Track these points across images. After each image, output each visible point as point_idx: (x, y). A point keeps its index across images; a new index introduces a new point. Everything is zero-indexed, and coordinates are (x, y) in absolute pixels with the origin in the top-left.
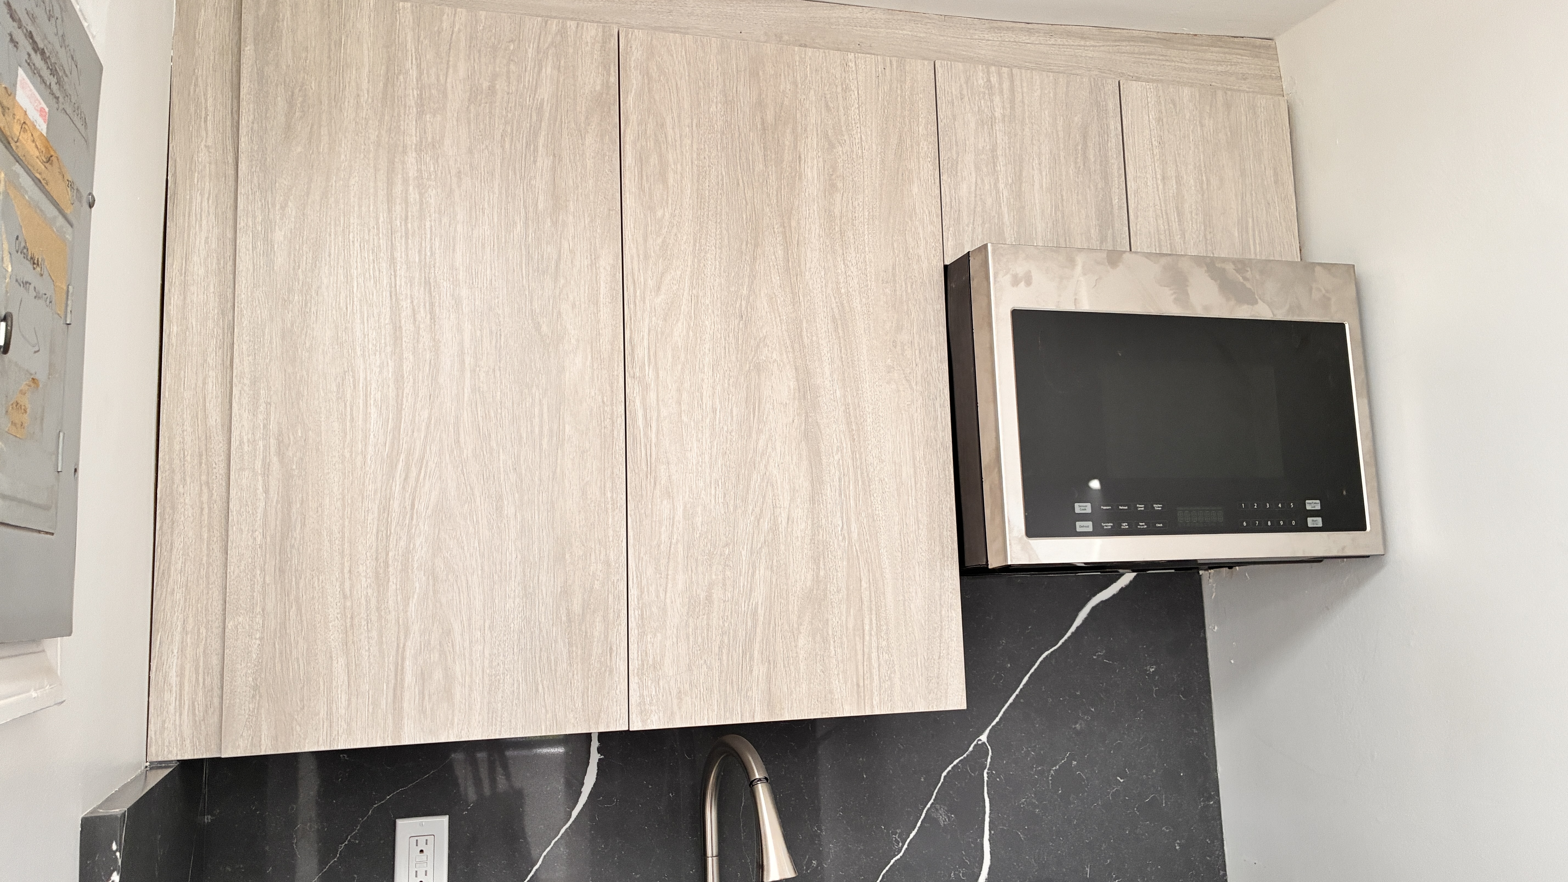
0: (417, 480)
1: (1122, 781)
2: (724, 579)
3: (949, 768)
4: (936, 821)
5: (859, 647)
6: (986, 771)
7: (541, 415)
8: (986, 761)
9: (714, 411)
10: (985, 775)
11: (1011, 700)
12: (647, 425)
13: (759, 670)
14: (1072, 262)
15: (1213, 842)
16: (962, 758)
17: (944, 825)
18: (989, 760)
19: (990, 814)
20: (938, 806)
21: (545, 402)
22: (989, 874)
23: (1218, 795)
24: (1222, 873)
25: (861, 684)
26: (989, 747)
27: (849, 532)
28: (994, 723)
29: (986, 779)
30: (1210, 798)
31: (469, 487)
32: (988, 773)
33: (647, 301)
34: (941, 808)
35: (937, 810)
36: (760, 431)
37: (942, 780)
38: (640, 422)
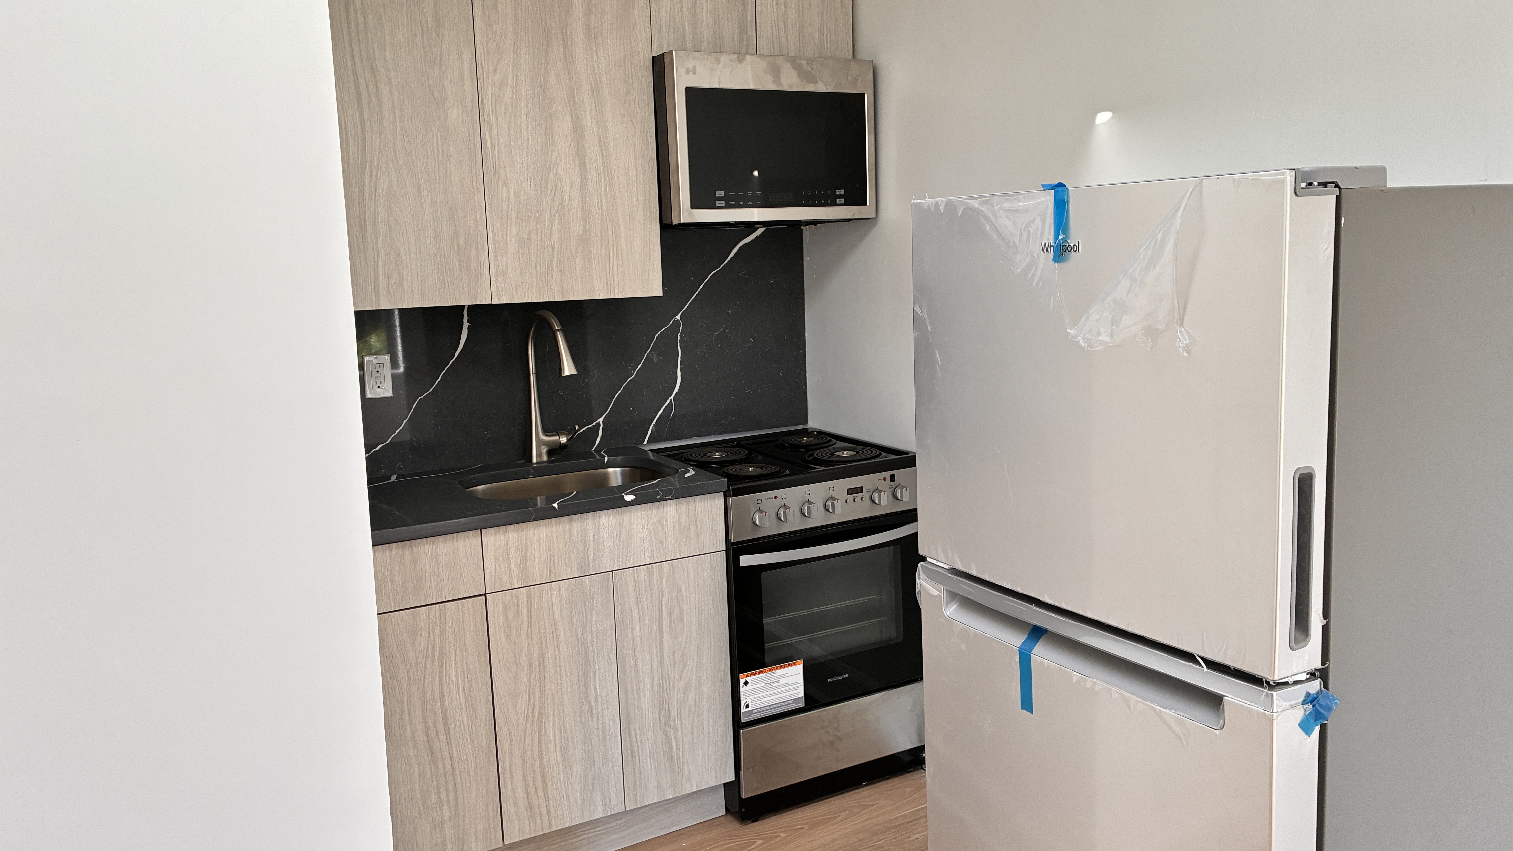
0: (377, 177)
1: (753, 340)
2: (536, 229)
3: (659, 333)
4: (652, 360)
5: (608, 264)
6: (679, 335)
7: (437, 142)
8: (679, 329)
9: (528, 139)
11: (693, 297)
12: (493, 147)
13: (557, 276)
14: (718, 61)
15: (801, 372)
16: (666, 327)
17: (656, 363)
18: (681, 329)
19: (681, 356)
20: (653, 352)
21: (439, 135)
22: (680, 386)
23: (805, 348)
25: (609, 283)
26: (681, 322)
27: (602, 205)
28: (684, 310)
29: (679, 338)
30: (800, 349)
31: (403, 180)
33: (490, 79)
35: (652, 354)
36: (553, 151)
37: (655, 339)
38: (489, 146)
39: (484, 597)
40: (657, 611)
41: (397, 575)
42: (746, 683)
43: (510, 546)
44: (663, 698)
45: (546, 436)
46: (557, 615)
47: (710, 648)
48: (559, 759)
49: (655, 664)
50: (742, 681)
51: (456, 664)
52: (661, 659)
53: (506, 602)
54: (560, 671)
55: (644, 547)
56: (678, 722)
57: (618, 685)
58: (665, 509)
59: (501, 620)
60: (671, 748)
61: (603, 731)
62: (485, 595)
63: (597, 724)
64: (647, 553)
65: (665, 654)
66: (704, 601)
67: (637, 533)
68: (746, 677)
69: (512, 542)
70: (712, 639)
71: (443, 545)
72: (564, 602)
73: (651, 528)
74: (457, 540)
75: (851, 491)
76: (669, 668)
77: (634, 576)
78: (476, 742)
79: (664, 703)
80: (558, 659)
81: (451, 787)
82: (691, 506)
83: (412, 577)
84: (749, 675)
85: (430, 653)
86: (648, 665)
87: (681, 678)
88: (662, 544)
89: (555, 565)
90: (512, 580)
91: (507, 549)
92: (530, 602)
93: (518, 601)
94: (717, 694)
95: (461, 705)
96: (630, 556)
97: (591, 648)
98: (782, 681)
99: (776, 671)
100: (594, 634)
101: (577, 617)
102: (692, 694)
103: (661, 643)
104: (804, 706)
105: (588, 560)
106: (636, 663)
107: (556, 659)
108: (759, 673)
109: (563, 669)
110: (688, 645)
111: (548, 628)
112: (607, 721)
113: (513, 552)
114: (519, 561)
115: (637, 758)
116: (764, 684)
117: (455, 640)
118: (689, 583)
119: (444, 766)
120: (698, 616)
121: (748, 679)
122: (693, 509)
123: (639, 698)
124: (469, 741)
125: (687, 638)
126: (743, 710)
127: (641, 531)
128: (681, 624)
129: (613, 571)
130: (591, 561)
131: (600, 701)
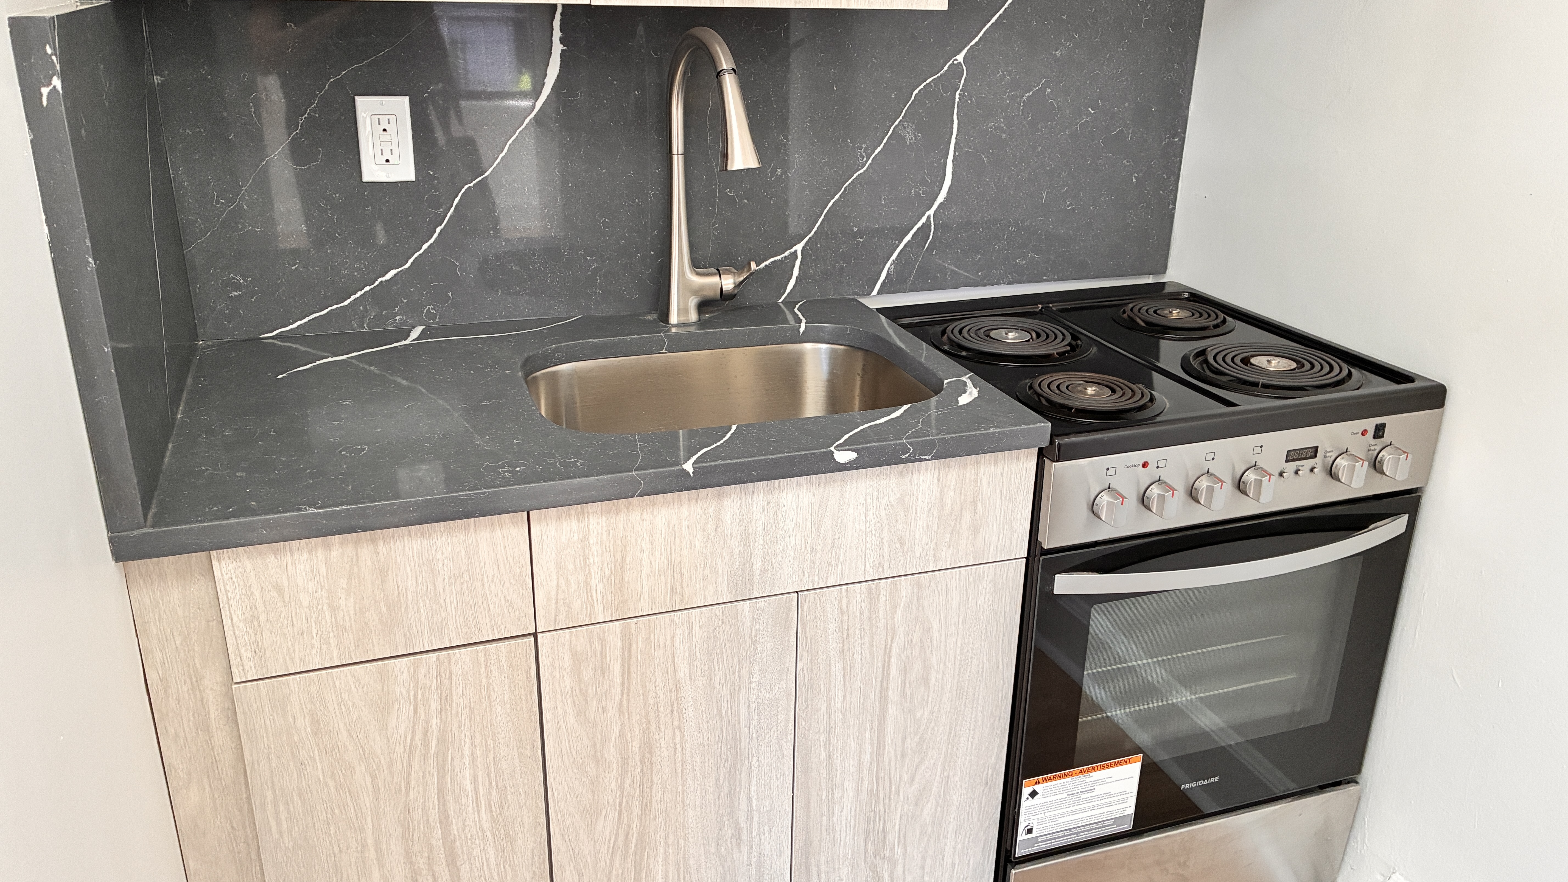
1: (1092, 112)
3: (921, 87)
4: (903, 138)
6: (958, 92)
8: (960, 82)
10: (957, 96)
11: (993, 20)
15: (1169, 178)
16: (936, 77)
17: (910, 143)
18: (963, 81)
19: (957, 135)
20: (906, 124)
22: (948, 193)
23: (1185, 132)
24: (1171, 206)
26: (964, 68)
28: (973, 43)
29: (957, 100)
30: (1176, 135)
32: (960, 94)
34: (909, 125)
35: (905, 128)
37: (913, 98)
39: (532, 639)
40: (879, 665)
41: (343, 597)
42: (1033, 794)
43: (591, 542)
44: (875, 812)
45: (698, 274)
46: (683, 671)
47: (974, 730)
49: (866, 758)
50: (1026, 791)
51: (473, 761)
52: (879, 748)
53: (579, 649)
54: (683, 771)
55: (866, 549)
56: (899, 851)
57: (793, 793)
58: (915, 477)
59: (568, 682)
62: (535, 635)
63: (749, 858)
64: (871, 560)
65: (888, 740)
66: (972, 649)
67: (853, 522)
68: (1036, 784)
69: (596, 533)
70: (980, 714)
71: (443, 539)
72: (698, 649)
73: (883, 514)
74: (475, 531)
75: (1293, 456)
76: (893, 764)
77: (840, 602)
79: (877, 820)
80: (679, 749)
82: (970, 472)
83: (376, 602)
84: (1041, 781)
85: (419, 743)
86: (854, 759)
87: (913, 780)
88: (902, 544)
89: (682, 580)
90: (592, 606)
91: (583, 549)
92: (627, 649)
93: (603, 646)
94: (976, 805)
95: (483, 832)
96: (837, 565)
97: (746, 730)
98: (1099, 790)
99: (1092, 774)
100: (753, 706)
101: (722, 675)
102: (929, 805)
103: (882, 721)
104: (1131, 828)
105: (751, 570)
106: (829, 757)
107: (675, 749)
108: (1060, 777)
109: (689, 766)
110: (933, 724)
111: (662, 696)
112: (766, 852)
113: (596, 554)
114: (607, 572)
116: (1065, 795)
117: (471, 719)
118: (946, 617)
120: (959, 675)
121: (1037, 788)
122: (972, 477)
123: (830, 815)
125: (932, 712)
126: (1022, 836)
127: (863, 518)
128: (923, 688)
129: (797, 592)
130: (757, 573)
131: (756, 819)
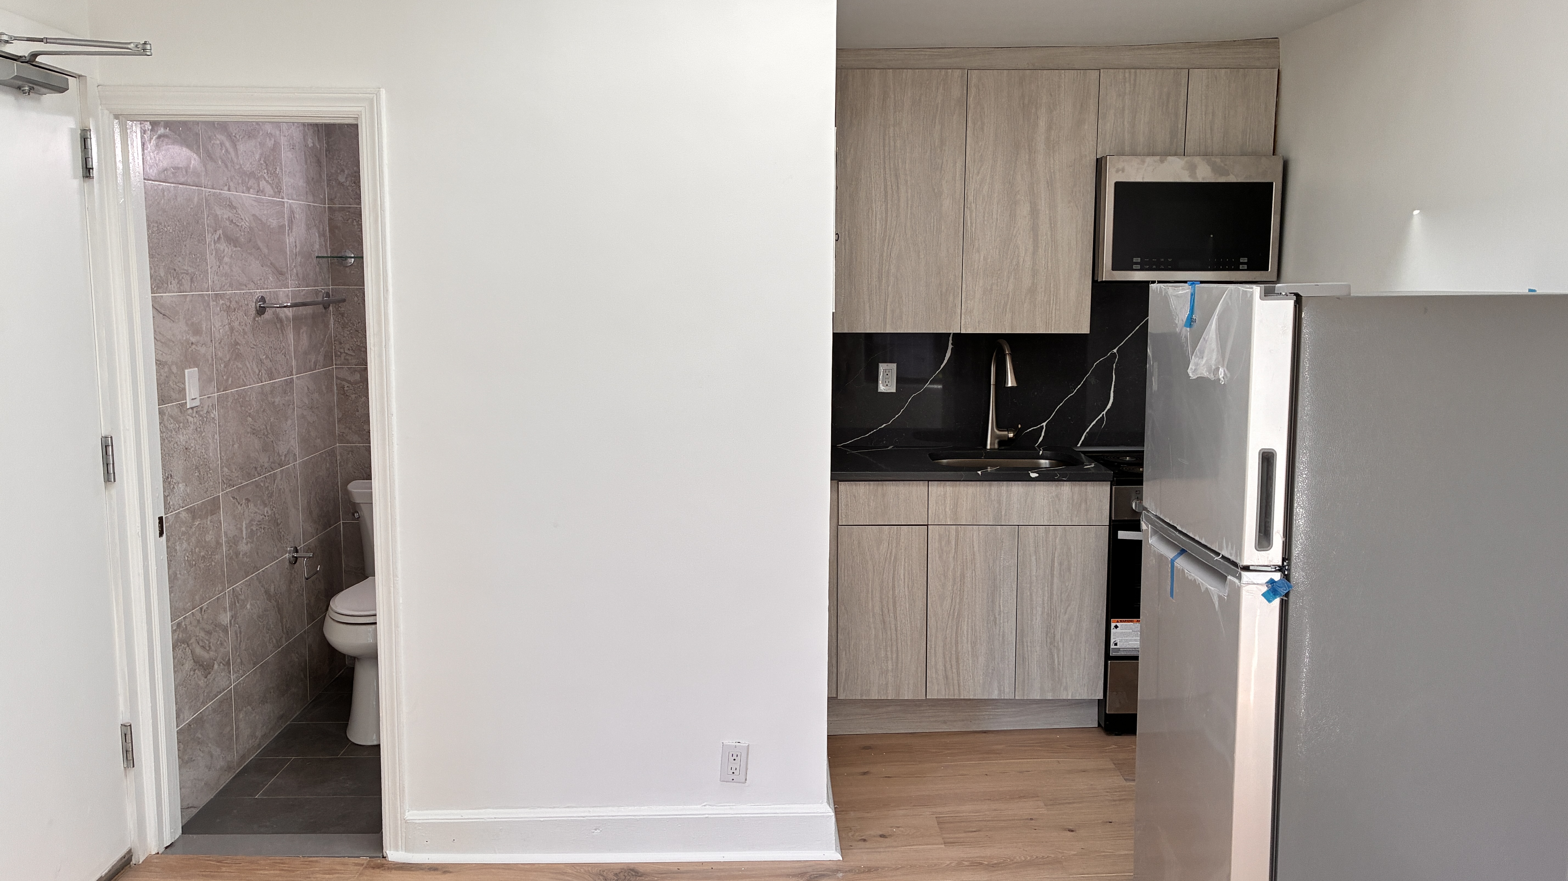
0: (892, 243)
2: (997, 282)
3: (1098, 362)
4: (1090, 382)
5: (1048, 309)
7: (934, 222)
9: (997, 220)
11: (1129, 336)
12: (972, 225)
13: (1009, 316)
14: (1143, 162)
16: (1104, 358)
17: (1093, 384)
18: (1116, 360)
19: (1114, 383)
20: (1092, 375)
21: (935, 217)
22: (1112, 405)
25: (1048, 322)
26: (1116, 355)
27: (1047, 267)
28: (1120, 345)
29: (1114, 367)
31: (909, 248)
32: (1115, 365)
33: (974, 179)
35: (1091, 378)
36: (1015, 227)
37: (1094, 366)
38: (969, 225)
39: (926, 527)
40: (1050, 560)
41: (872, 502)
42: (1116, 627)
43: (948, 496)
44: (1050, 624)
45: (998, 430)
46: (976, 549)
48: (970, 649)
49: (1046, 599)
50: (1113, 625)
51: (904, 568)
52: (1051, 595)
53: (941, 533)
54: (975, 588)
55: (1044, 512)
56: (1061, 645)
58: (1062, 487)
59: (937, 545)
60: (1054, 662)
61: (1003, 637)
62: (927, 525)
63: (999, 631)
64: (1046, 517)
65: (1055, 593)
67: (1039, 502)
68: (1117, 622)
69: (949, 493)
71: (902, 488)
72: (982, 541)
73: (1049, 500)
74: (912, 486)
76: (1057, 603)
77: (1034, 532)
78: (913, 623)
79: (1051, 628)
80: (974, 579)
81: (894, 649)
82: (1083, 488)
83: (881, 506)
84: (1120, 621)
85: (889, 557)
86: (1041, 598)
87: (1065, 613)
88: (1057, 513)
89: (978, 514)
90: (947, 519)
91: (945, 498)
92: (957, 536)
93: (949, 533)
95: (905, 596)
96: (1033, 517)
97: (999, 576)
100: (1002, 567)
101: (990, 552)
102: (1073, 626)
103: (1052, 584)
105: (1001, 514)
106: (1031, 595)
108: (1128, 621)
109: (977, 587)
110: (1073, 590)
111: (968, 557)
112: (1006, 631)
113: (949, 500)
114: (952, 507)
115: (1027, 663)
117: (905, 552)
118: (1077, 545)
119: (891, 634)
120: (1083, 570)
121: (1118, 624)
122: (1083, 491)
123: (1032, 620)
124: (909, 621)
125: (1073, 584)
126: (1112, 646)
127: (1043, 500)
128: (1068, 573)
129: (1018, 525)
130: (1003, 515)
131: (1002, 615)
